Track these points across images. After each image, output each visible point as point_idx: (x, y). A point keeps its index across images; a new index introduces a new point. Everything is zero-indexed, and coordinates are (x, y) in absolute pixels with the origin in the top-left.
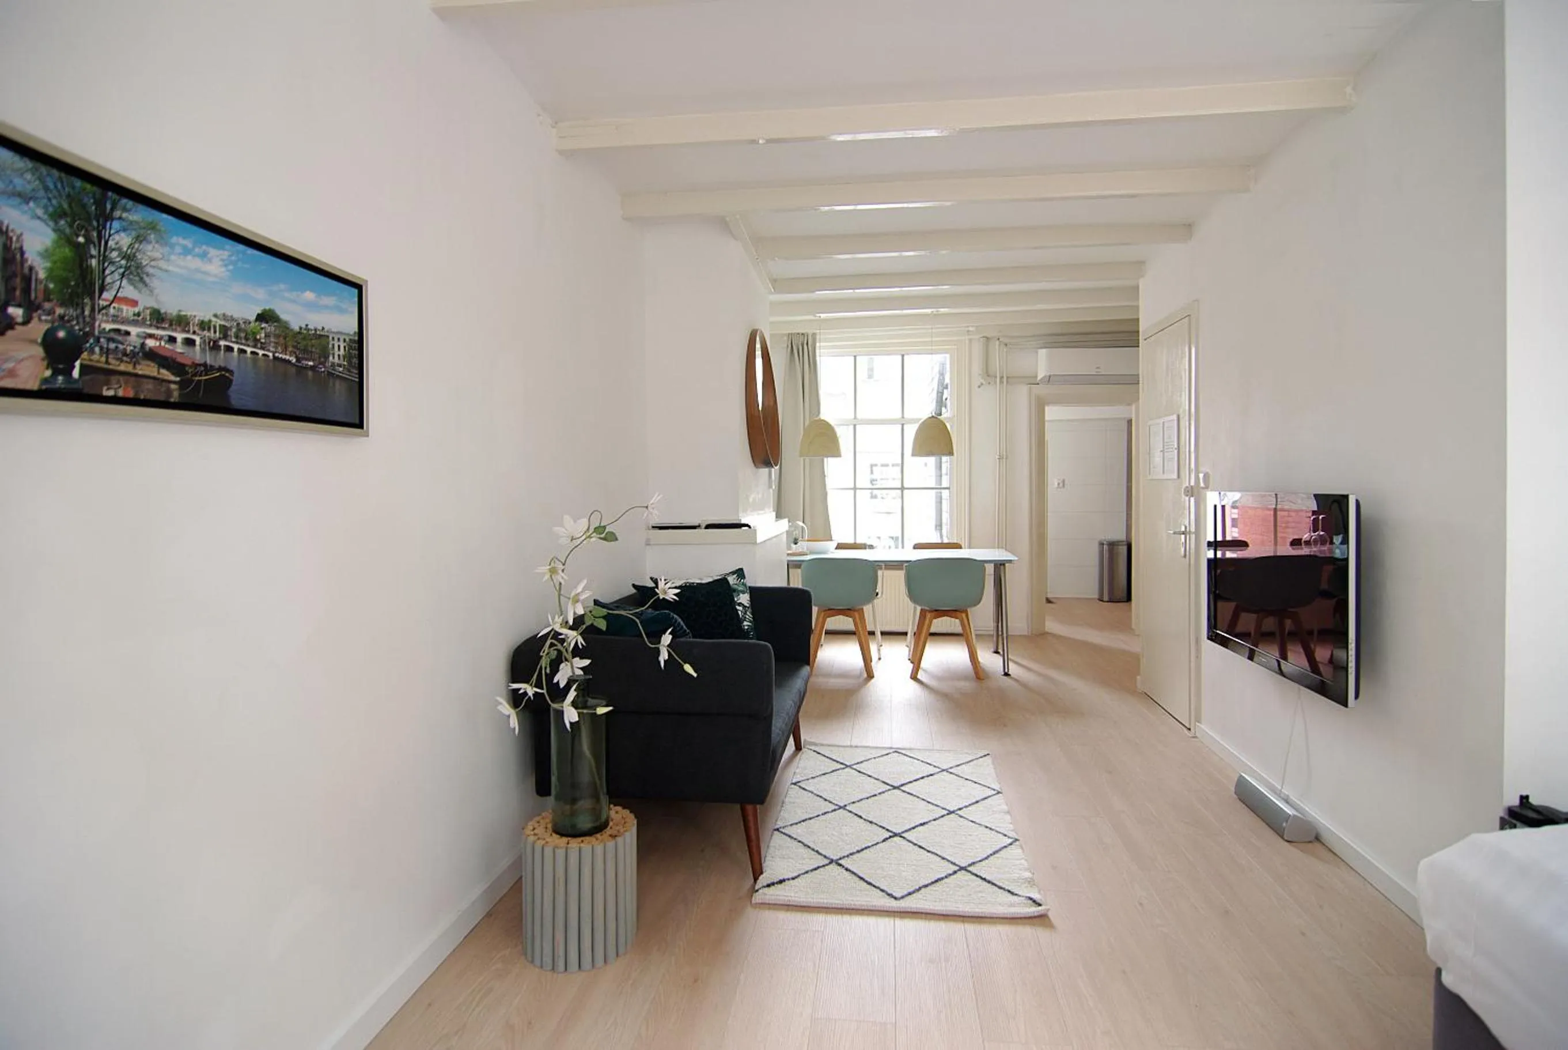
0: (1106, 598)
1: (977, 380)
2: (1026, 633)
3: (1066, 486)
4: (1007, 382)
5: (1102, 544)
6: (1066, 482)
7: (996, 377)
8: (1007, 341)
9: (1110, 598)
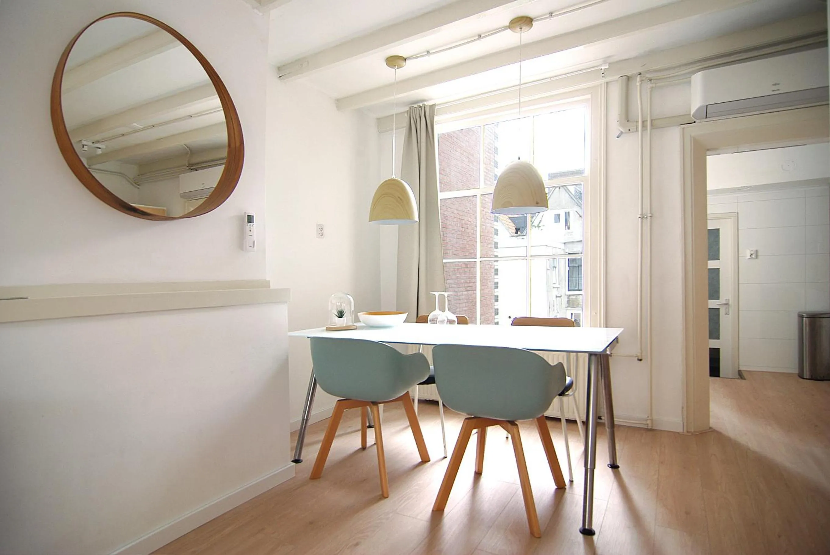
0: (807, 374)
1: (615, 128)
2: (680, 430)
3: (759, 257)
4: (652, 125)
5: (801, 317)
6: (759, 254)
7: (637, 122)
8: (649, 76)
9: (812, 376)
